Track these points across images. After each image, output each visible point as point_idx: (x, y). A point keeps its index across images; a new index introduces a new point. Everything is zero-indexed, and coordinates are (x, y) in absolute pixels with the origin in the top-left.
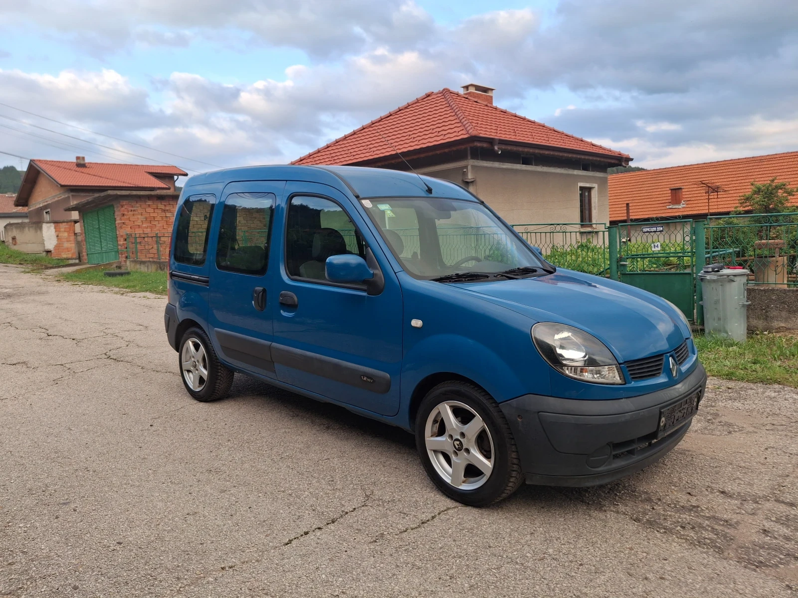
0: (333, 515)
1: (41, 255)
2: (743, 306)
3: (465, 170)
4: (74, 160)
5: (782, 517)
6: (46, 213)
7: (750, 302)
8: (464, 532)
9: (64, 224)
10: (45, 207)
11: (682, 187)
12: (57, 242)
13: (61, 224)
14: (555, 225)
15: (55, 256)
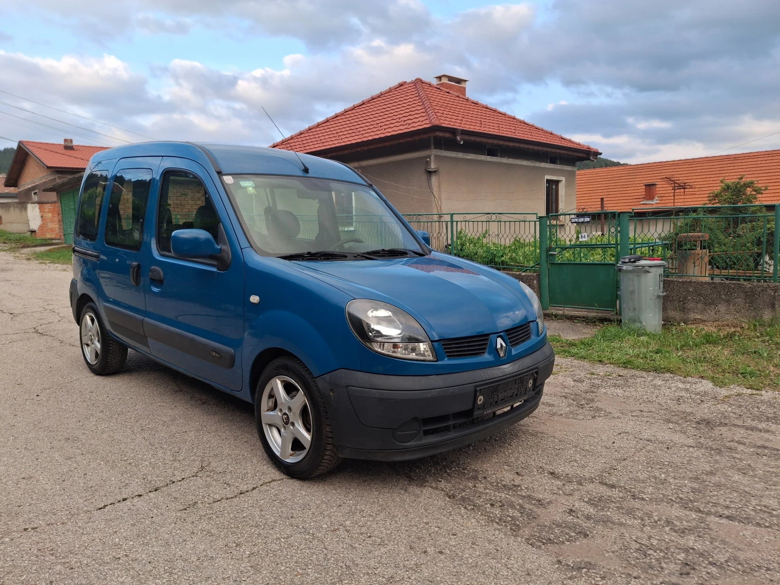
0: (159, 484)
1: (26, 235)
2: (659, 297)
3: (428, 160)
4: (63, 143)
5: (596, 498)
6: (35, 194)
7: (666, 293)
8: (275, 503)
9: (48, 205)
10: (34, 188)
11: (656, 183)
12: (41, 223)
13: (45, 205)
14: (491, 215)
15: (39, 236)
